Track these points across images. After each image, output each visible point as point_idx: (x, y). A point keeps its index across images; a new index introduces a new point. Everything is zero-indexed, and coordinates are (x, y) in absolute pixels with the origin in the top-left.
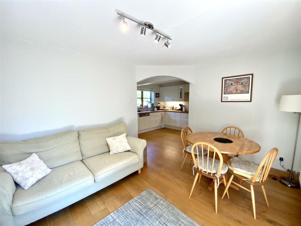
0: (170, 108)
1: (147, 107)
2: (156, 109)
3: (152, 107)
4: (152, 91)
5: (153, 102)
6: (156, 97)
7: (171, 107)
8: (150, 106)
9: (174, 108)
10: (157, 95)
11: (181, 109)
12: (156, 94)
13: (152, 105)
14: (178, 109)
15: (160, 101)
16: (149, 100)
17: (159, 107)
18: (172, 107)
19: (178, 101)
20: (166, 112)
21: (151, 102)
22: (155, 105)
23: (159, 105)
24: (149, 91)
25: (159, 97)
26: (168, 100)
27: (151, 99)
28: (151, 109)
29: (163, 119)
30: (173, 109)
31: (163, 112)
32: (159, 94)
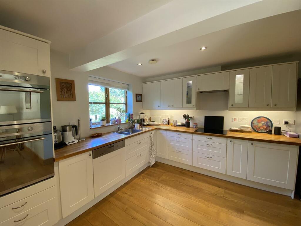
0: (162, 121)
1: (119, 121)
2: (137, 126)
3: (129, 121)
4: (128, 89)
5: (131, 111)
6: (137, 101)
7: (165, 120)
8: (124, 119)
9: (171, 122)
10: (139, 98)
11: (187, 125)
12: (137, 95)
13: (130, 117)
14: (179, 124)
15: (143, 108)
16: (123, 107)
17: (144, 120)
18: (167, 119)
19: (182, 108)
20: (158, 131)
21: (126, 111)
22: (135, 118)
23: (142, 116)
24: (122, 88)
25: (141, 101)
26: (160, 108)
27: (126, 104)
28: (127, 126)
29: (154, 148)
30: (168, 123)
31: (153, 132)
32: (141, 95)
